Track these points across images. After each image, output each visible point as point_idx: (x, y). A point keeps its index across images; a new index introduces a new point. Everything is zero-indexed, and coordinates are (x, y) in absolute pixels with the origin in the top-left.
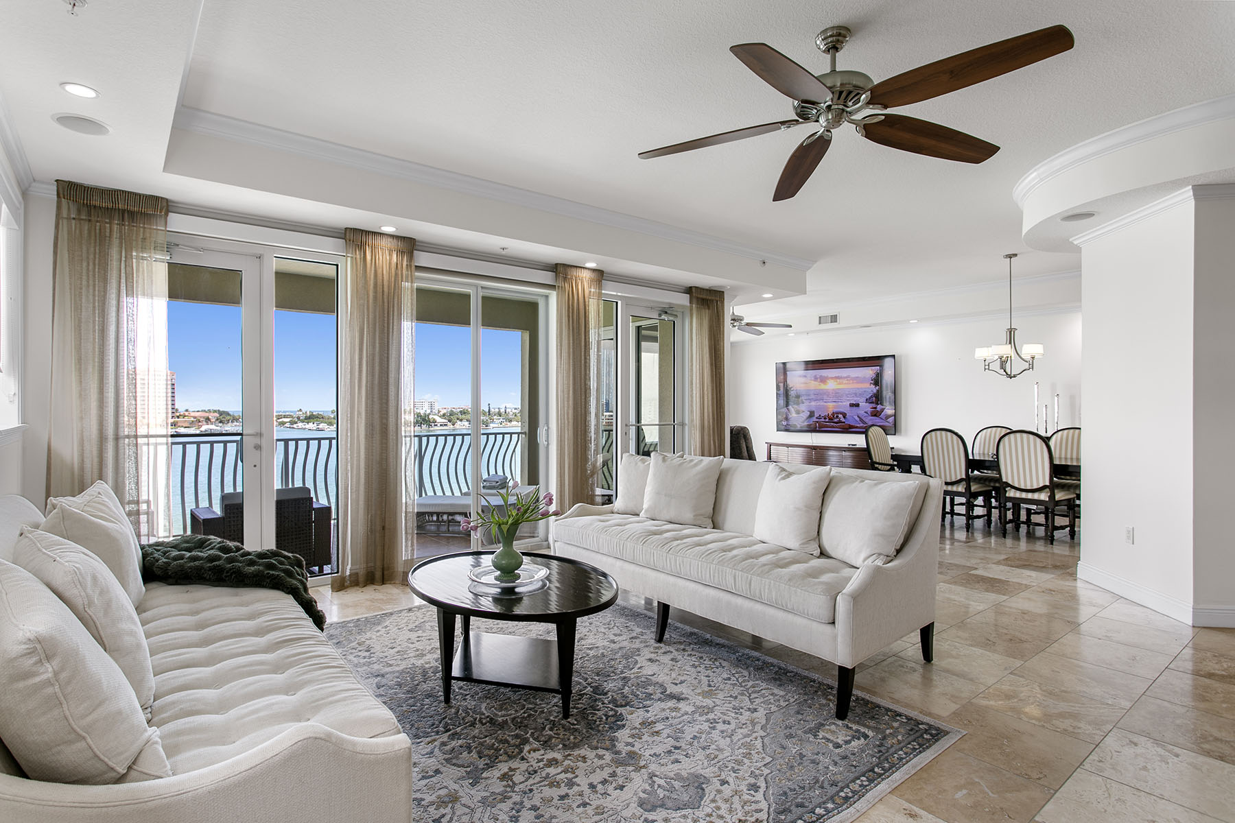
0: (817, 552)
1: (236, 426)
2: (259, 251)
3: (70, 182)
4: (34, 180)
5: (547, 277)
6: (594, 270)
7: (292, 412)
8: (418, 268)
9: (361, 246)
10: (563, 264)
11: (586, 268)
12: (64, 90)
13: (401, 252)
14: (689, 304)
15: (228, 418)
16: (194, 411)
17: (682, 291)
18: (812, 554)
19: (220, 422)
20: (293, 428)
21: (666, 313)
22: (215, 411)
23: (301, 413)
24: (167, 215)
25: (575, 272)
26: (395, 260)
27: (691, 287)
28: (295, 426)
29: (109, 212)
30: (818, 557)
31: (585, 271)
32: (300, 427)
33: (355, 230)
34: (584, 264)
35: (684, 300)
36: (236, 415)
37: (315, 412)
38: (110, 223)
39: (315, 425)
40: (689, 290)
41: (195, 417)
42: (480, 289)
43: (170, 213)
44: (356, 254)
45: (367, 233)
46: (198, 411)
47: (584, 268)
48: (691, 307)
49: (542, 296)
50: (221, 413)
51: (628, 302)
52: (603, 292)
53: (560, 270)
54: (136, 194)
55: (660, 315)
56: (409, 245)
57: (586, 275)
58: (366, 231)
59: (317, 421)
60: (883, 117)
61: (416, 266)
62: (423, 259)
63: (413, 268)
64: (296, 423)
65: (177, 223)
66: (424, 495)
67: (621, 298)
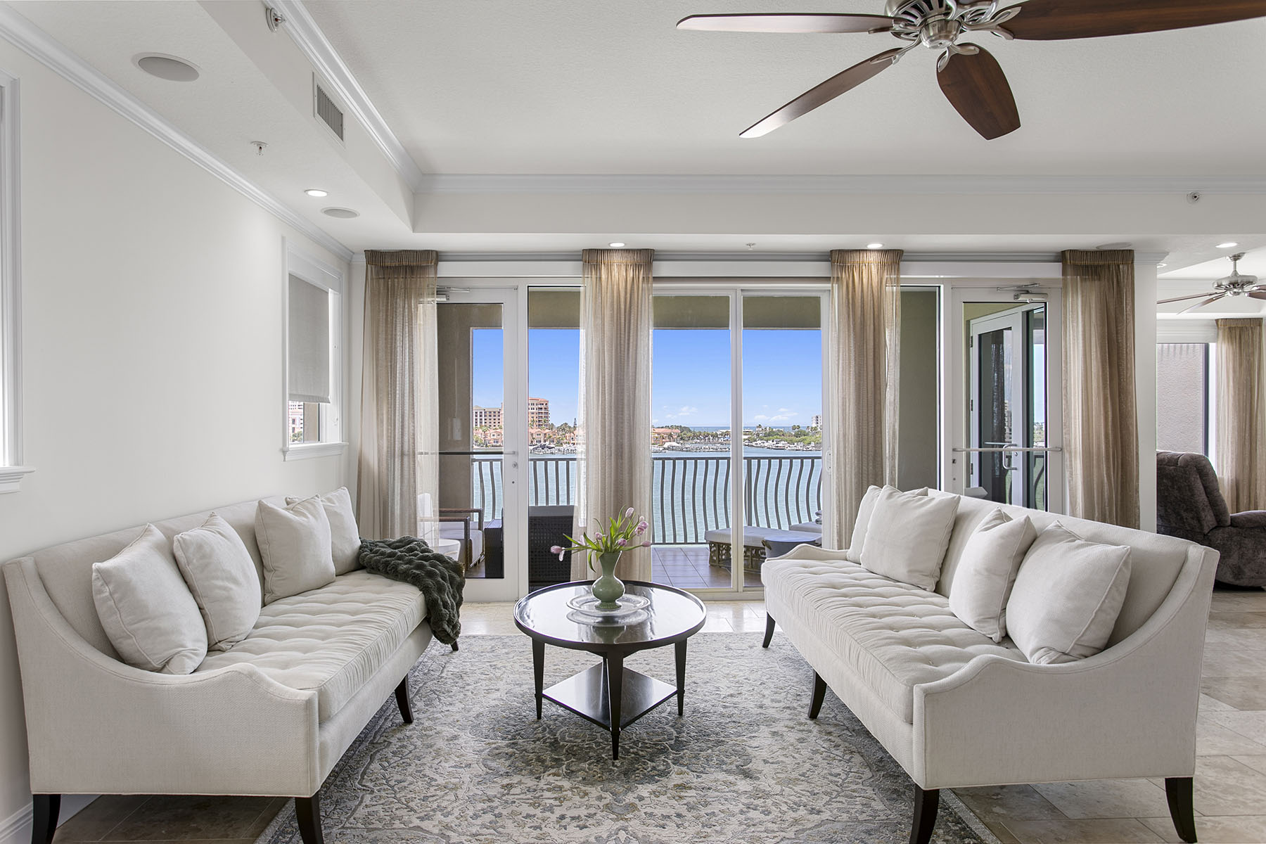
0: (997, 636)
1: (696, 443)
2: (513, 283)
3: (372, 251)
4: (354, 253)
5: (821, 269)
6: (885, 252)
7: (751, 428)
8: (657, 279)
9: (597, 267)
10: (839, 250)
11: (870, 250)
12: (308, 195)
13: (637, 266)
14: (1061, 277)
15: (689, 434)
16: (659, 428)
17: (1052, 258)
18: (991, 638)
19: (681, 439)
20: (752, 446)
21: (1028, 292)
22: (677, 427)
23: (761, 429)
24: (436, 264)
25: (856, 258)
26: (631, 275)
27: (1063, 252)
28: (754, 444)
29: (396, 269)
30: (999, 644)
31: (873, 254)
32: (759, 445)
33: (590, 251)
34: (866, 246)
35: (1053, 271)
36: (696, 431)
37: (776, 428)
38: (398, 278)
39: (775, 443)
40: (1064, 257)
41: (659, 434)
42: (739, 292)
43: (439, 263)
44: (591, 274)
45: (603, 251)
46: (662, 427)
47: (866, 250)
48: (1065, 280)
49: (825, 291)
50: (682, 429)
51: (954, 286)
52: (901, 276)
53: (838, 258)
54: (414, 251)
55: (1017, 296)
56: (646, 258)
57: (873, 259)
58: (601, 250)
59: (777, 438)
60: (1019, 8)
61: (654, 277)
62: (663, 269)
63: (651, 280)
64: (755, 441)
65: (445, 269)
66: (754, 524)
67: (942, 280)
